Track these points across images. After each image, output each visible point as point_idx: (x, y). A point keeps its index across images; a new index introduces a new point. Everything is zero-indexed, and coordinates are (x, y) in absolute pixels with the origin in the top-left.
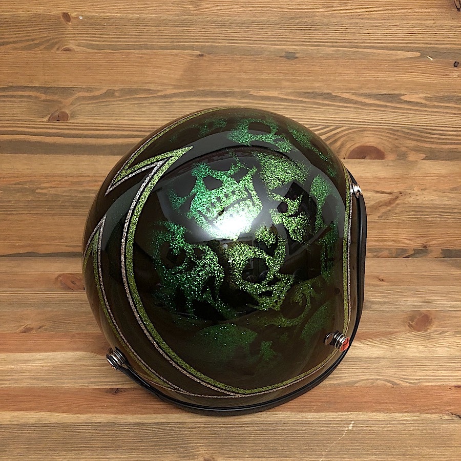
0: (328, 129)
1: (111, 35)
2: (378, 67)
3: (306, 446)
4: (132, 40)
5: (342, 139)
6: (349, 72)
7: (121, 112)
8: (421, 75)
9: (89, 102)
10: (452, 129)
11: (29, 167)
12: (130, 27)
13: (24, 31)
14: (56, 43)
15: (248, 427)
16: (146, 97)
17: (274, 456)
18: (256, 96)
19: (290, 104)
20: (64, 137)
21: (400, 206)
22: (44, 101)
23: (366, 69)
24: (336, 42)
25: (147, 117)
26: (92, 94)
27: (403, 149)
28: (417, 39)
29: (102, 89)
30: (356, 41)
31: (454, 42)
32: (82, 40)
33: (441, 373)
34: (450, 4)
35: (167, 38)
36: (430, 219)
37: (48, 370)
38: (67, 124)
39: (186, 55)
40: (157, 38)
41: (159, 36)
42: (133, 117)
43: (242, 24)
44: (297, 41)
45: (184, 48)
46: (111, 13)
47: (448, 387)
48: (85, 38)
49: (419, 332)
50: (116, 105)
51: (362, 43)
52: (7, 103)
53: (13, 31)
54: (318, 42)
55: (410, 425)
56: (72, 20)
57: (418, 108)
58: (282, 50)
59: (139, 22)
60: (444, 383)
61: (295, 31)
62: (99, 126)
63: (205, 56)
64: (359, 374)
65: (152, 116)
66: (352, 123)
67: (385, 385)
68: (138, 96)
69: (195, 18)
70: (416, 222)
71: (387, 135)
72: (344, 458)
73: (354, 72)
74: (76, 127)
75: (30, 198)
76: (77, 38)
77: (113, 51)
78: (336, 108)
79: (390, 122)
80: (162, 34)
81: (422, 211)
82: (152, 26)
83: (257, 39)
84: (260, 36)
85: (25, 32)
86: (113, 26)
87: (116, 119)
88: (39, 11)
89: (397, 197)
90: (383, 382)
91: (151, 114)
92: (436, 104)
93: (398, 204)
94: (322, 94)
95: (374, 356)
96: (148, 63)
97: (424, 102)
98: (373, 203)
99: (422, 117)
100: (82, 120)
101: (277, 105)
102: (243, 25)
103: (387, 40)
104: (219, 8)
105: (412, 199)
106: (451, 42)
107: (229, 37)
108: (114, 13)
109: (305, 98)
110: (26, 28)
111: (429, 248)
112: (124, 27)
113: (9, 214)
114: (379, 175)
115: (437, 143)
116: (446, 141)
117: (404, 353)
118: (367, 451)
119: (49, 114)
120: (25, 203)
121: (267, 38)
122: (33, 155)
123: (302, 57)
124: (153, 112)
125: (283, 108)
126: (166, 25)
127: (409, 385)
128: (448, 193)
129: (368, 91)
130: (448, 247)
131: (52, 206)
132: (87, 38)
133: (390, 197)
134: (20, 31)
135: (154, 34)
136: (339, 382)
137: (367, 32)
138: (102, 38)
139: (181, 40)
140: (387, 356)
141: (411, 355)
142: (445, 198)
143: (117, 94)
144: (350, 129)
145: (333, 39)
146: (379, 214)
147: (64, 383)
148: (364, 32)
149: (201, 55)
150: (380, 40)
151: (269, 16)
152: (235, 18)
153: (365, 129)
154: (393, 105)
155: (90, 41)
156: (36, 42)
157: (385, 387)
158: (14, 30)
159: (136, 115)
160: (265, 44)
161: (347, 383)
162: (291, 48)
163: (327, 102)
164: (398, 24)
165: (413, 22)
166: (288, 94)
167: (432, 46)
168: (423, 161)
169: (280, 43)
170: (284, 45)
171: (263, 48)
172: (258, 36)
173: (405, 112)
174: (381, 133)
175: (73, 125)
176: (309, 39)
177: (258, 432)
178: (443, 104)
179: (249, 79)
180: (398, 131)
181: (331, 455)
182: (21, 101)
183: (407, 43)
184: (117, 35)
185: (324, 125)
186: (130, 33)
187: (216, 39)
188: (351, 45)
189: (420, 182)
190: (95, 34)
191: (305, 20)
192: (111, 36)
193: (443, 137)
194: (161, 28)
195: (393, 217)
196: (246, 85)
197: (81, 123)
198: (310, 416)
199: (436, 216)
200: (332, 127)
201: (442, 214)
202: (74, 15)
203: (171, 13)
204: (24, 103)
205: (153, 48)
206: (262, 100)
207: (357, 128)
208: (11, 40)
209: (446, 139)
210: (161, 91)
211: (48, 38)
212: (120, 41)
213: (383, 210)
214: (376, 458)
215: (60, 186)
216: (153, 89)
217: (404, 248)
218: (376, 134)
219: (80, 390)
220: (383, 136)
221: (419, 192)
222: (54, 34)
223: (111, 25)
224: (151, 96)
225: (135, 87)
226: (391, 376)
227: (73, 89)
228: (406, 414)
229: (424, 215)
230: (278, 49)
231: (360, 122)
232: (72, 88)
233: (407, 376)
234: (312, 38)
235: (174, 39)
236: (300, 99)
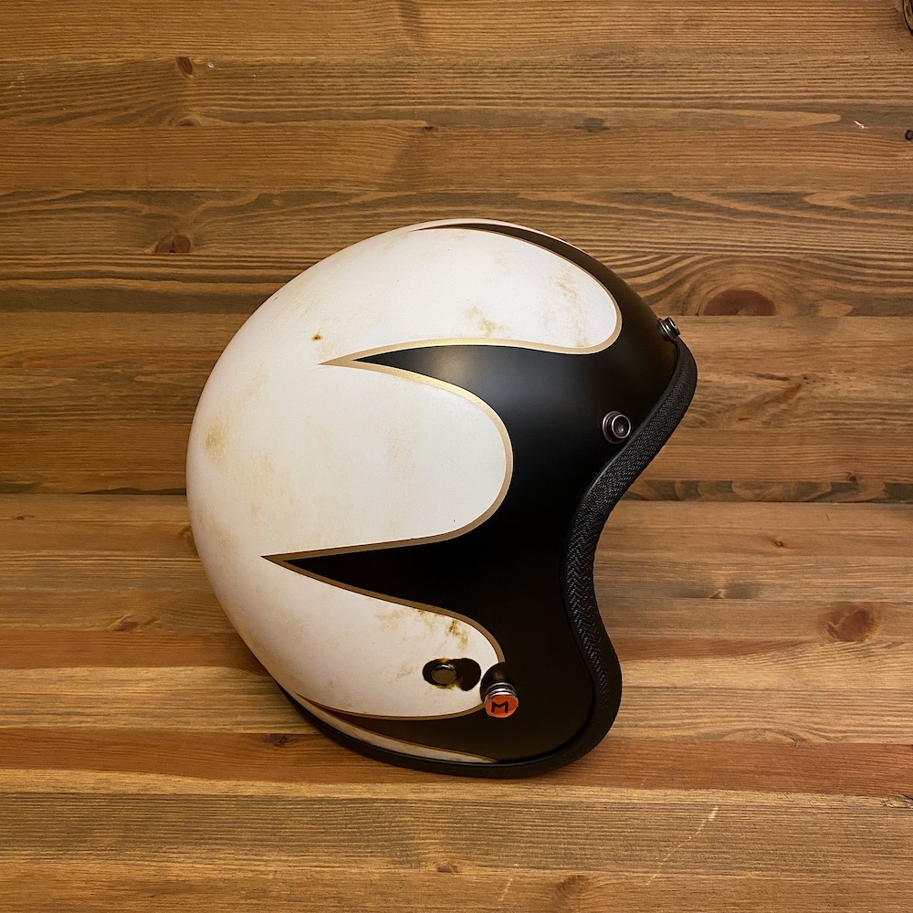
0: (665, 260)
1: (265, 95)
2: (760, 144)
3: (627, 851)
4: (303, 103)
5: (693, 279)
6: (704, 153)
7: (284, 234)
8: (843, 157)
9: (226, 218)
10: (903, 257)
11: (122, 336)
12: (298, 79)
13: (110, 92)
14: (168, 111)
15: (520, 812)
16: (329, 207)
17: (566, 866)
18: (531, 201)
19: (594, 215)
20: (183, 281)
21: (803, 403)
22: (146, 216)
23: (737, 146)
24: (680, 98)
25: (332, 243)
26: (231, 203)
27: (811, 296)
28: (834, 89)
29: (248, 193)
30: (718, 95)
31: (905, 94)
32: (213, 105)
33: (889, 721)
34: (896, 22)
35: (366, 99)
36: (862, 427)
37: (161, 699)
38: (188, 258)
39: (403, 129)
40: (349, 99)
41: (350, 94)
42: (307, 243)
43: (502, 70)
44: (606, 99)
45: (397, 116)
46: (266, 55)
47: (901, 748)
48: (218, 102)
49: (848, 643)
50: (277, 223)
51: (730, 98)
52: (81, 222)
53: (91, 94)
54: (645, 98)
55: (824, 816)
56: (195, 70)
57: (837, 219)
58: (578, 115)
59: (315, 70)
60: (892, 740)
61: (602, 79)
62: (245, 261)
63: (437, 130)
64: (732, 719)
65: (339, 241)
66: (712, 248)
67: (780, 740)
68: (314, 205)
69: (416, 60)
70: (836, 432)
71: (779, 269)
72: (697, 874)
73: (714, 153)
74: (204, 264)
75: (125, 392)
76: (205, 102)
77: (268, 125)
78: (681, 221)
79: (784, 246)
80: (356, 91)
81: (847, 413)
82: (339, 77)
83: (531, 96)
84: (538, 91)
85: (112, 94)
86: (269, 78)
87: (276, 249)
88: (138, 57)
89: (799, 387)
90: (775, 735)
91: (339, 238)
92: (871, 209)
93: (801, 399)
94: (652, 196)
95: (761, 685)
96: (334, 145)
97: (847, 206)
98: (752, 397)
99: (846, 234)
100: (213, 249)
101: (568, 217)
102: (506, 71)
103: (775, 92)
104: (460, 40)
105: (827, 389)
106: (901, 94)
107: (480, 93)
108: (270, 55)
109: (622, 202)
110: (115, 86)
111: (859, 482)
112: (288, 79)
113: (89, 421)
114: (764, 344)
115: (875, 284)
116: (891, 280)
117: (818, 681)
118: (742, 863)
119: (156, 240)
120: (114, 399)
121: (550, 93)
122: (128, 315)
123: (618, 128)
124: (342, 233)
125: (583, 223)
126: (363, 74)
127: (825, 741)
128: (898, 377)
129: (742, 189)
130: (895, 480)
131: (162, 405)
132: (221, 102)
133: (785, 385)
134: (104, 93)
135: (342, 92)
136: (692, 733)
137: (738, 78)
138: (249, 100)
139: (393, 102)
140: (786, 687)
141: (831, 686)
142: (890, 387)
143: (277, 202)
144: (708, 259)
145: (674, 93)
146: (764, 419)
147: (188, 723)
148: (733, 78)
149: (429, 129)
150: (764, 92)
151: (554, 54)
152: (491, 59)
153: (735, 259)
154: (789, 213)
155: (227, 106)
156: (132, 111)
157: (779, 745)
158: (92, 91)
159: (312, 241)
160: (546, 105)
161: (707, 736)
162: (595, 112)
163: (663, 210)
164: (797, 61)
165: (825, 57)
166: (590, 197)
167: (863, 101)
168: (849, 318)
169: (574, 101)
170: (582, 106)
171: (542, 112)
172: (534, 91)
173: (813, 225)
174: (766, 267)
175: (199, 258)
176: (629, 93)
177: (538, 822)
178: (885, 211)
179: (517, 170)
180: (799, 261)
181: (672, 867)
182: (107, 218)
183: (814, 98)
184: (275, 94)
185: (657, 253)
186: (299, 91)
187: (456, 98)
188: (709, 103)
189: (843, 356)
190: (237, 94)
191: (621, 59)
192: (266, 98)
193: (886, 272)
194: (354, 79)
195: (790, 422)
196: (510, 181)
197: (213, 257)
198: (637, 795)
199: (873, 420)
200: (676, 256)
201: (884, 417)
202: (197, 61)
203: (374, 52)
204: (112, 221)
205: (340, 116)
206: (542, 210)
207: (722, 257)
208: (88, 109)
209: (891, 276)
210: (358, 195)
211: (153, 104)
212: (281, 106)
213: (772, 410)
214: (757, 875)
215: (178, 369)
216: (343, 191)
217: (813, 480)
218: (756, 269)
219: (217, 736)
220: (772, 272)
221: (840, 376)
222: (164, 95)
223: (265, 77)
224: (337, 204)
225: (309, 188)
226: (792, 725)
227: (199, 194)
228: (818, 796)
229: (851, 419)
230: (571, 114)
231: (726, 246)
232: (194, 192)
233: (823, 724)
234: (634, 91)
235: (380, 99)
236: (613, 205)
